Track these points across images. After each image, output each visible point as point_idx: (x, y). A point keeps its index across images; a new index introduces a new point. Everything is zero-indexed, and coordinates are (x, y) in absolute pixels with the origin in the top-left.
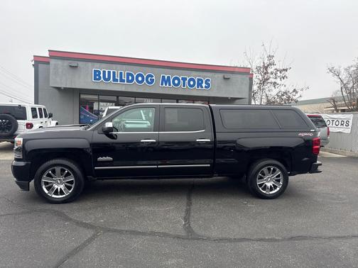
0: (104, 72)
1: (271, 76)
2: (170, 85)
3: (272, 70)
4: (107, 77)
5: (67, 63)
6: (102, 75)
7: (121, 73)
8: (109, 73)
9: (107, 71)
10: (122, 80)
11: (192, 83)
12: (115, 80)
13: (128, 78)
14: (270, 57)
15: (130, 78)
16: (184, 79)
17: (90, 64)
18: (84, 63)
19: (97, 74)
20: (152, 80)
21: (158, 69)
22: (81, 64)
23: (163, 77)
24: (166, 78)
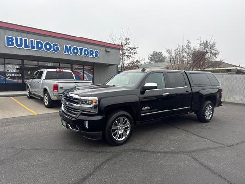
1: (127, 51)
2: (71, 53)
3: (127, 48)
4: (19, 43)
6: (14, 42)
7: (32, 41)
8: (21, 40)
9: (19, 39)
10: (33, 47)
11: (86, 52)
12: (26, 46)
13: (38, 46)
14: (127, 39)
15: (40, 46)
16: (81, 49)
17: (2, 31)
19: (9, 40)
20: (58, 49)
23: (66, 47)
24: (68, 47)
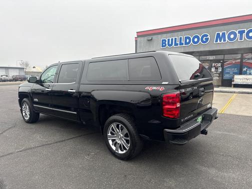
0: (169, 40)
2: (225, 40)
4: (170, 43)
5: (146, 38)
6: (167, 43)
7: (181, 38)
8: (172, 39)
10: (181, 44)
11: (250, 34)
12: (176, 44)
13: (186, 41)
15: (188, 41)
17: (160, 36)
18: (156, 36)
19: (163, 42)
20: (207, 39)
21: (212, 28)
22: (154, 37)
23: (218, 34)
24: (221, 34)
